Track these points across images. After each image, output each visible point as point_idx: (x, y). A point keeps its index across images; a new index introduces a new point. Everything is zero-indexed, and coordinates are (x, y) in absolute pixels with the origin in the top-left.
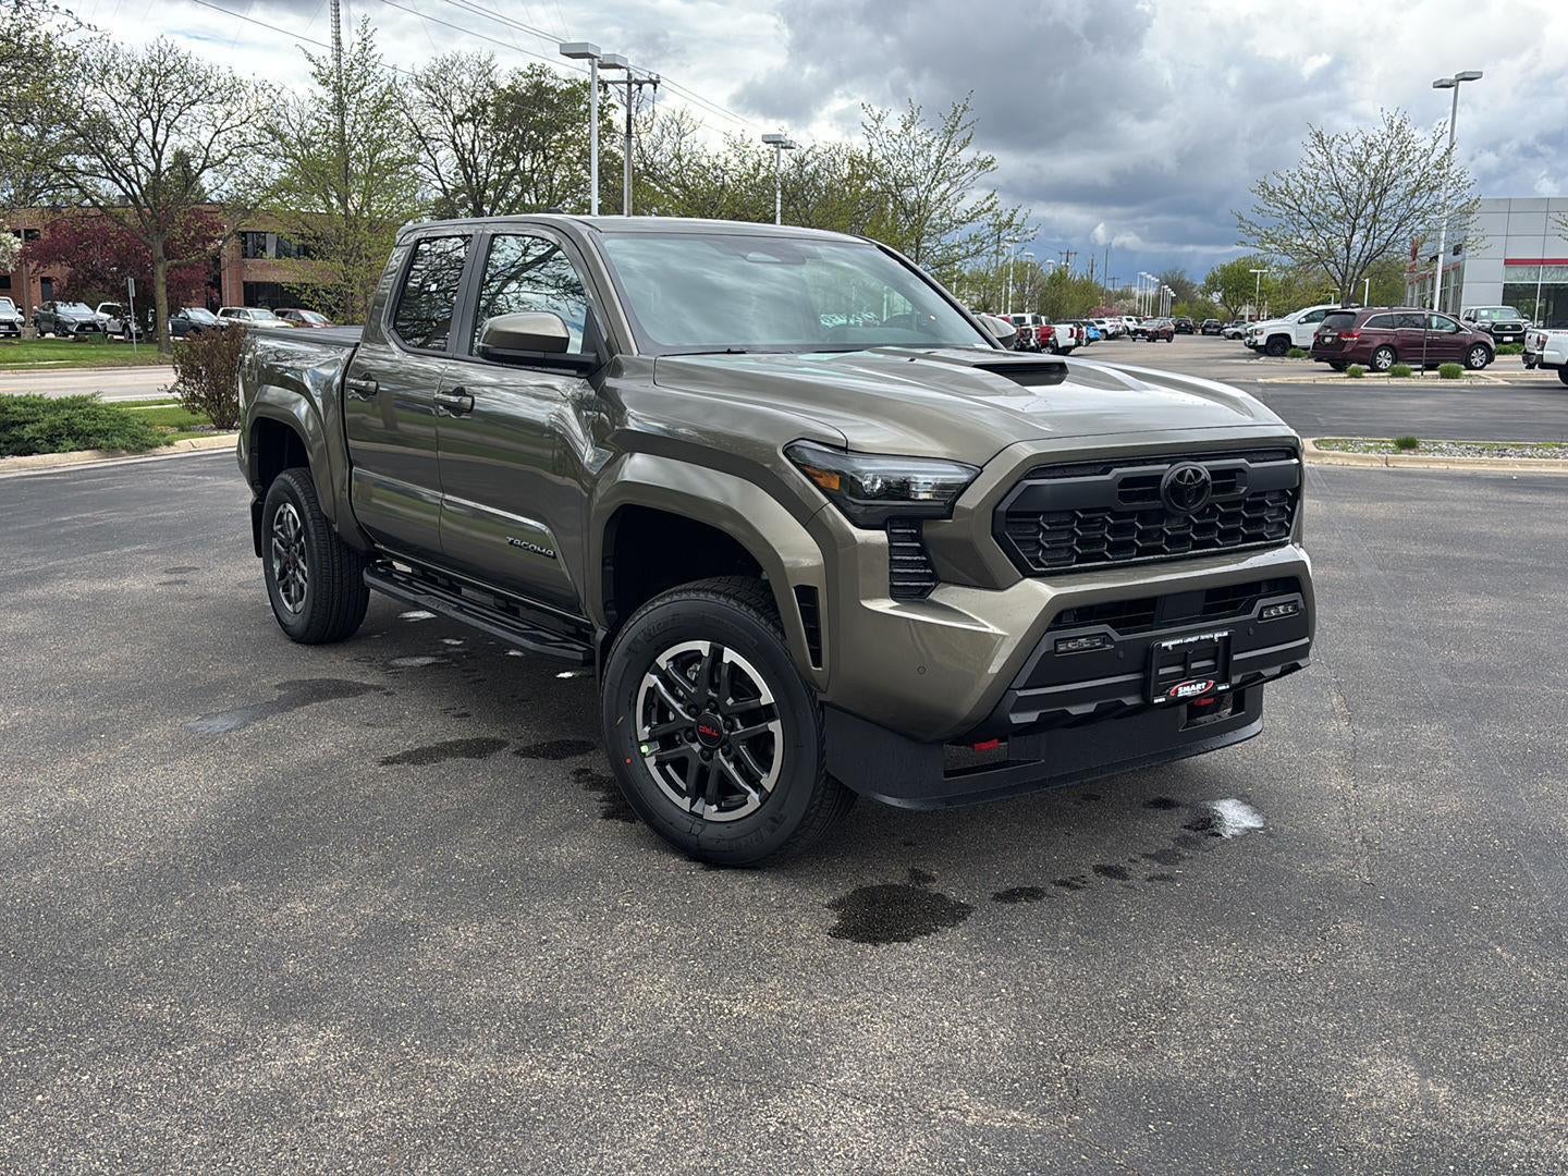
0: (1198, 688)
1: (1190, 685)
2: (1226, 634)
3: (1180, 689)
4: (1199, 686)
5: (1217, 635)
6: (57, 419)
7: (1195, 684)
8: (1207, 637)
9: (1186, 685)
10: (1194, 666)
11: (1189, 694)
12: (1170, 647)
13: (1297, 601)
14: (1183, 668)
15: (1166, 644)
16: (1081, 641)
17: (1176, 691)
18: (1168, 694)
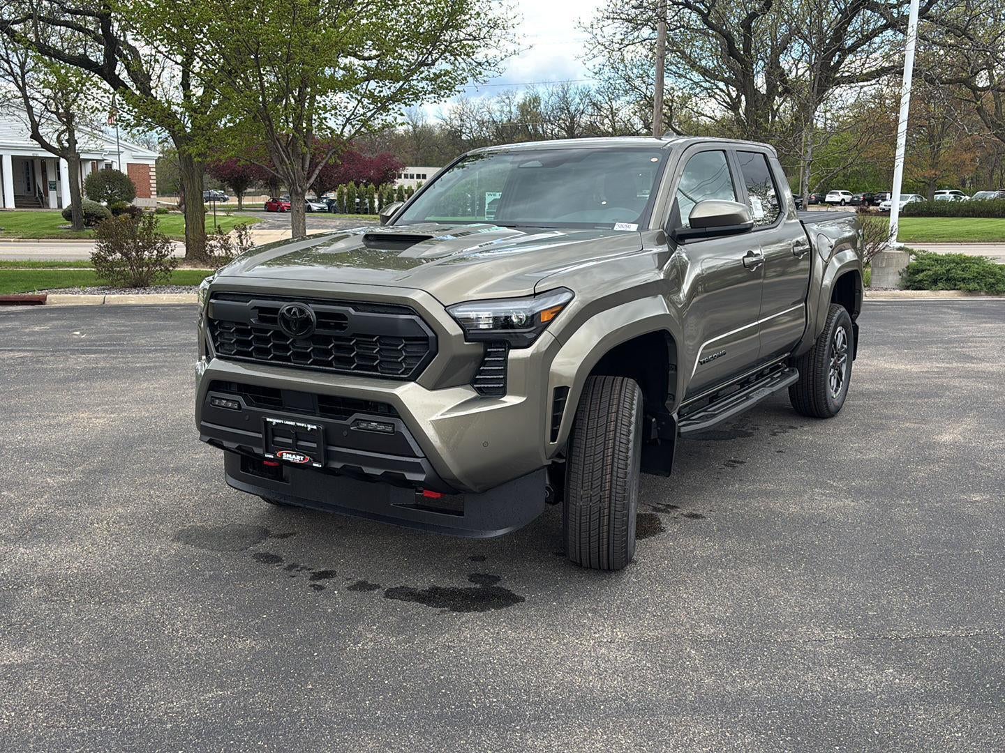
0: (298, 459)
1: (292, 454)
2: (315, 427)
3: (284, 454)
4: (298, 457)
5: (310, 427)
6: (939, 269)
7: (296, 455)
8: (303, 425)
9: (289, 453)
10: (299, 443)
11: (291, 460)
12: (274, 423)
13: (393, 424)
14: (290, 441)
15: (271, 420)
16: (224, 402)
17: (282, 455)
18: (276, 454)
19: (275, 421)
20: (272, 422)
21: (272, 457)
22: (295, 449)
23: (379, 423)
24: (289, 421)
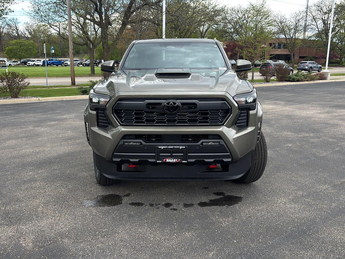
2: (184, 147)
4: (175, 160)
5: (181, 147)
7: (173, 159)
8: (177, 147)
9: (170, 159)
10: (173, 154)
11: (171, 161)
12: (162, 148)
13: (220, 142)
14: (170, 154)
15: (161, 147)
16: (132, 143)
17: (166, 160)
18: (163, 160)
19: (162, 147)
20: (161, 148)
21: (161, 162)
22: (171, 157)
23: (213, 142)
24: (170, 146)
